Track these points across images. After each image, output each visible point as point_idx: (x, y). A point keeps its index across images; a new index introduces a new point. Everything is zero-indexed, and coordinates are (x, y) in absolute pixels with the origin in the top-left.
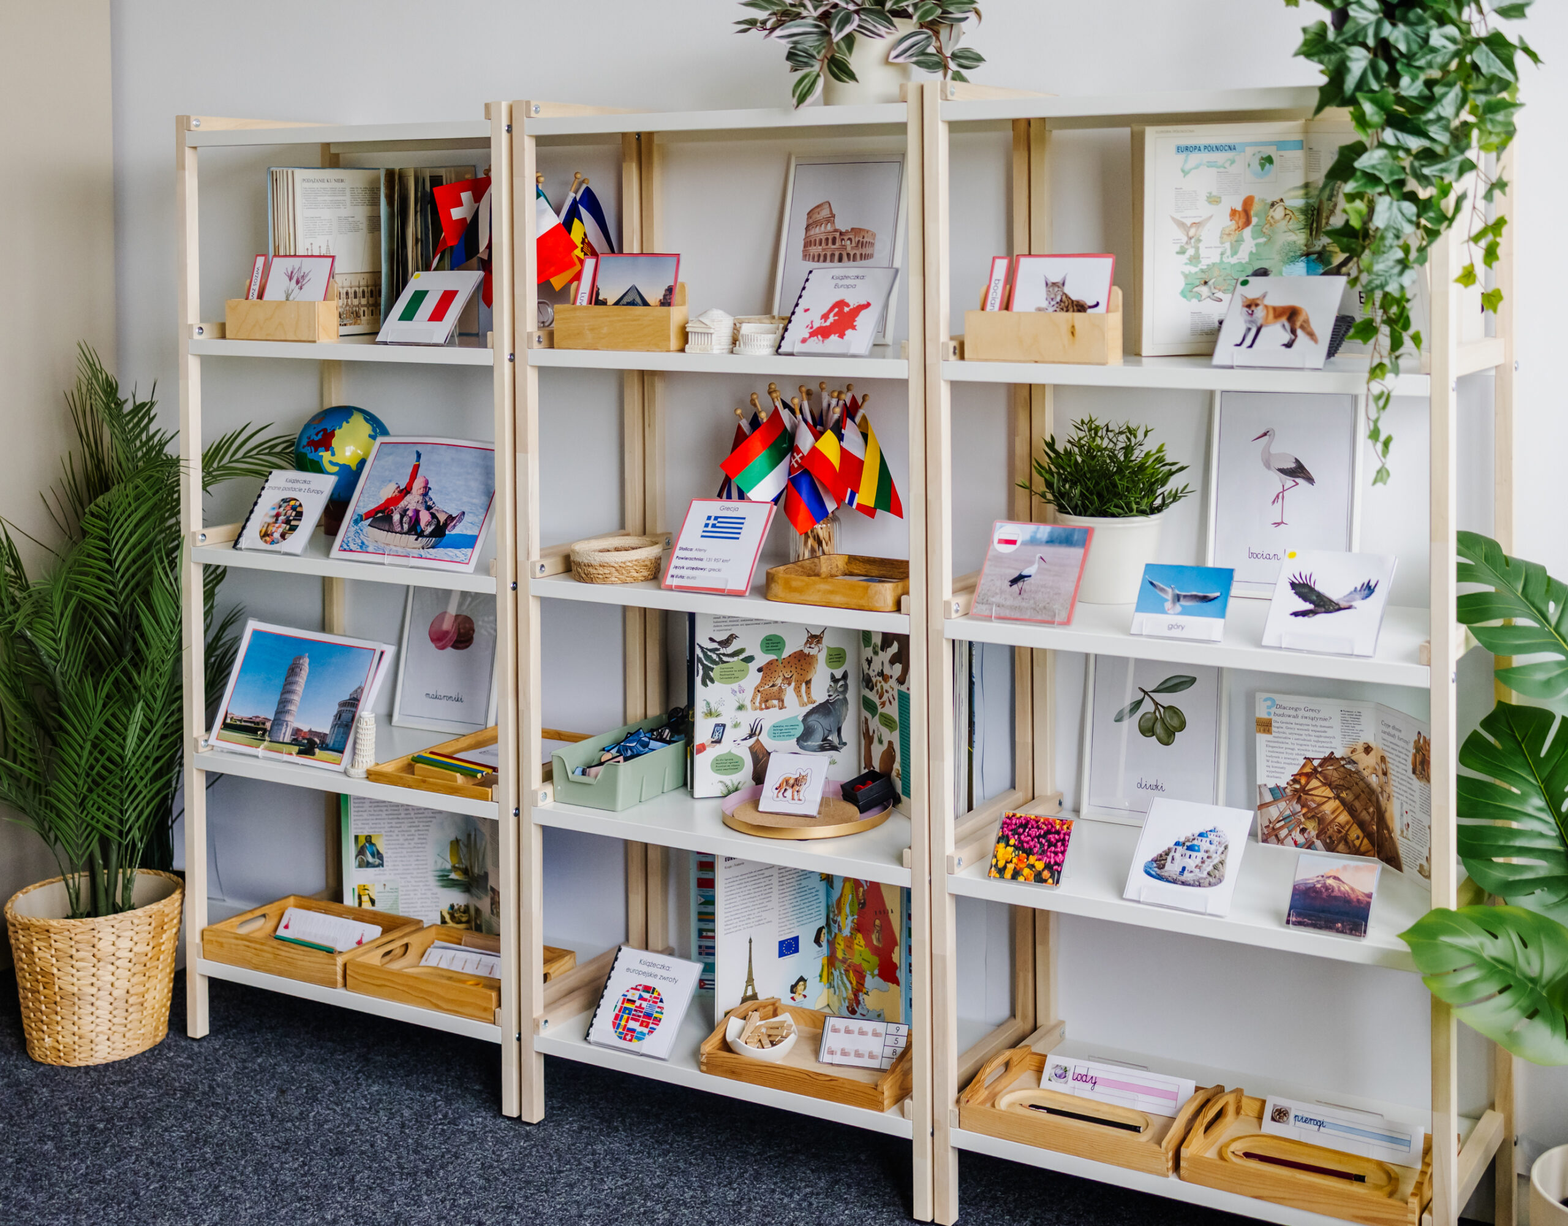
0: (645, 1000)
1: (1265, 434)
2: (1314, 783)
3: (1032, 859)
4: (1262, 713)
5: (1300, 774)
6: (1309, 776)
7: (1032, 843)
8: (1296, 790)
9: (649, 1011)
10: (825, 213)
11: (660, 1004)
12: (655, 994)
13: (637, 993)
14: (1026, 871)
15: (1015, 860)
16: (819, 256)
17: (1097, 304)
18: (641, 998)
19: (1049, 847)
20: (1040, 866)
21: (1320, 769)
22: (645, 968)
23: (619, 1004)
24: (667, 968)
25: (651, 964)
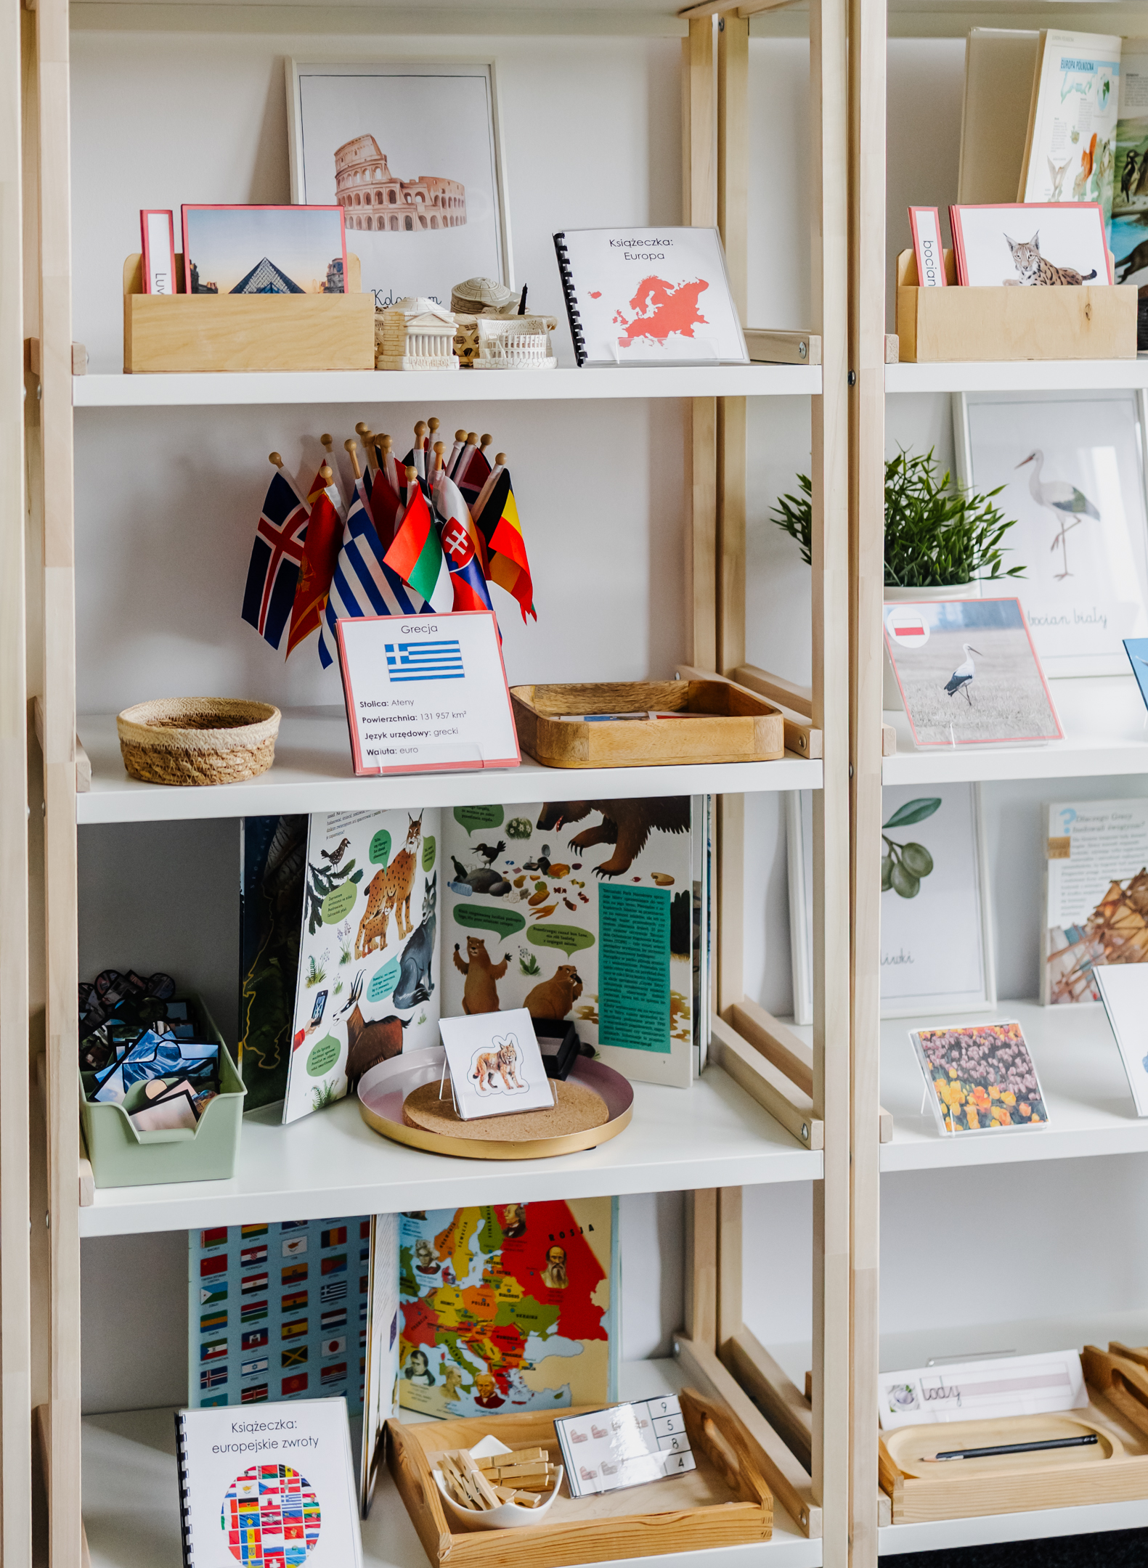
0: (274, 1491)
1: (1031, 458)
2: (1123, 911)
3: (994, 1092)
4: (1056, 831)
5: (1104, 904)
6: (1115, 904)
7: (981, 1069)
8: (1099, 927)
9: (291, 1507)
10: (367, 152)
11: (304, 1490)
12: (289, 1476)
13: (254, 1485)
14: (996, 1111)
15: (971, 1099)
16: (369, 220)
17: (1094, 274)
18: (265, 1490)
19: (1007, 1069)
20: (1010, 1099)
21: (1129, 893)
22: (247, 1438)
23: (228, 1515)
24: (290, 1425)
25: (255, 1427)
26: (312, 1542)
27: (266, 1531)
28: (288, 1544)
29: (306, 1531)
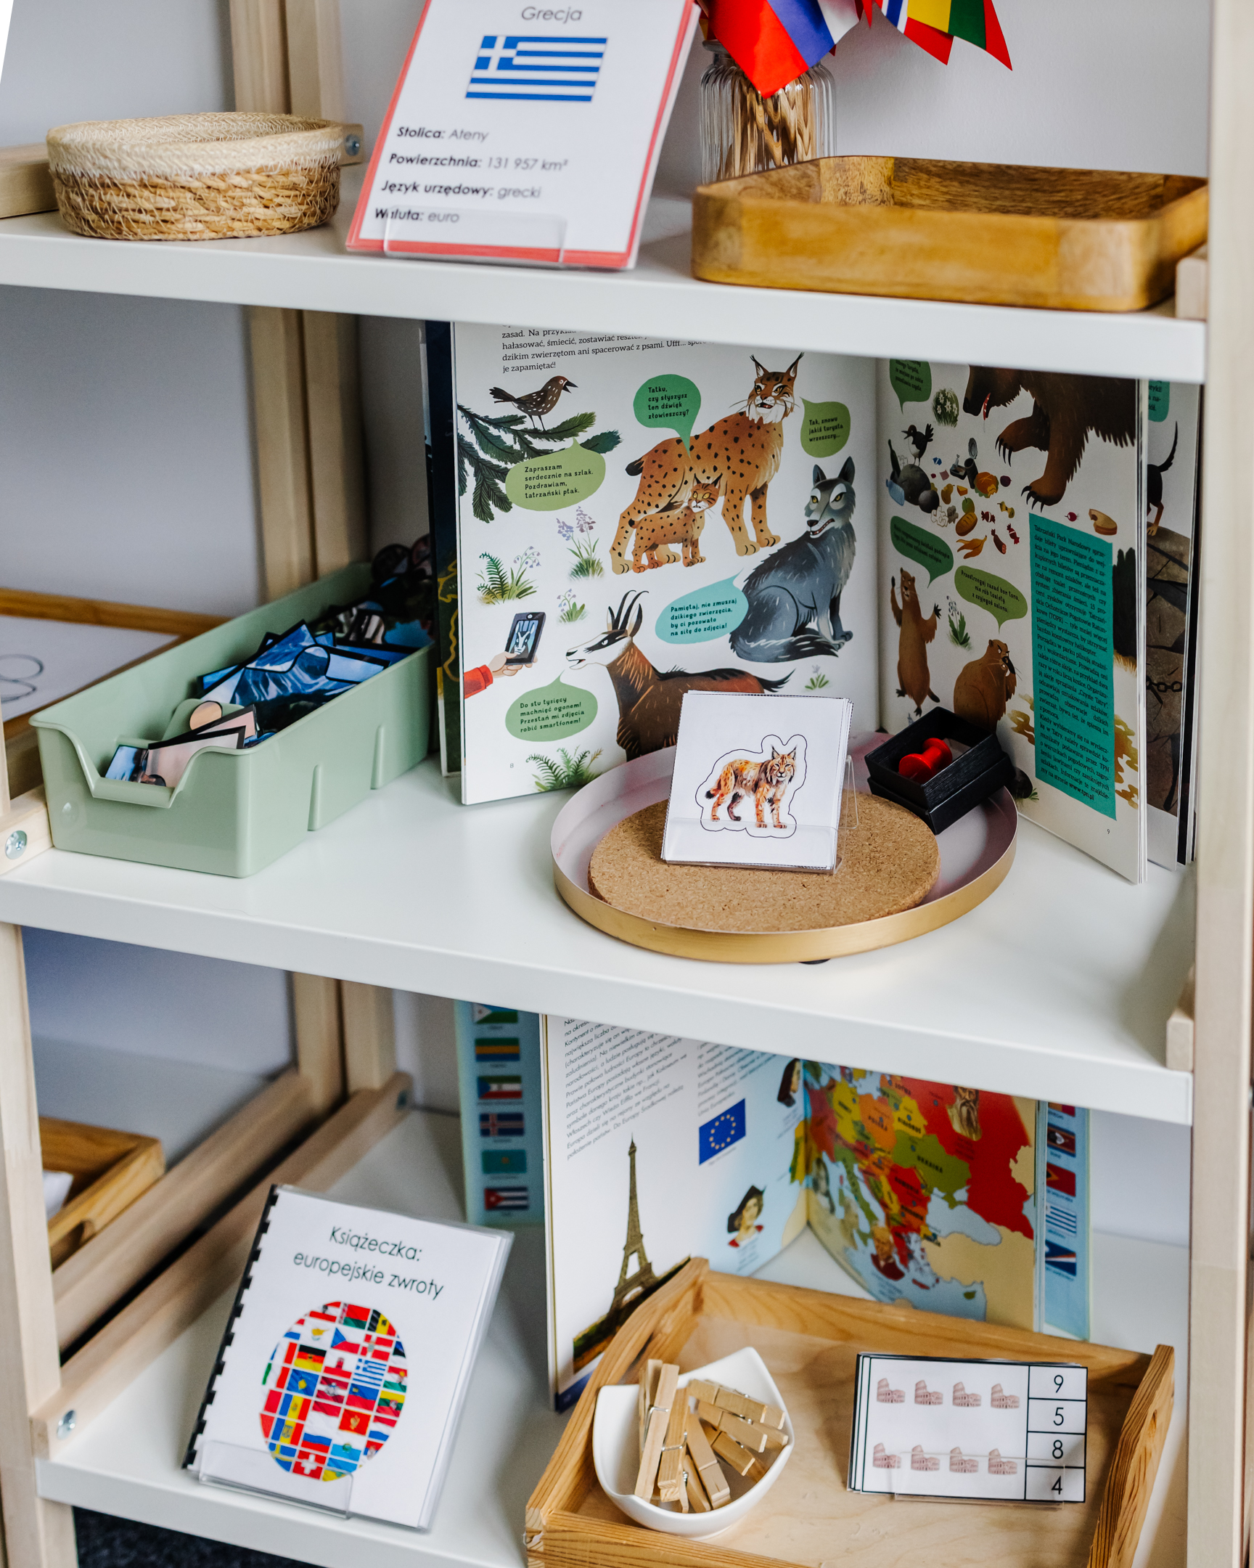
0: (352, 1348)
9: (365, 1382)
11: (394, 1361)
12: (381, 1332)
13: (329, 1328)
18: (341, 1343)
22: (346, 1254)
23: (279, 1363)
24: (411, 1253)
25: (362, 1241)
26: (374, 1446)
27: (319, 1407)
28: (341, 1438)
29: (373, 1426)
